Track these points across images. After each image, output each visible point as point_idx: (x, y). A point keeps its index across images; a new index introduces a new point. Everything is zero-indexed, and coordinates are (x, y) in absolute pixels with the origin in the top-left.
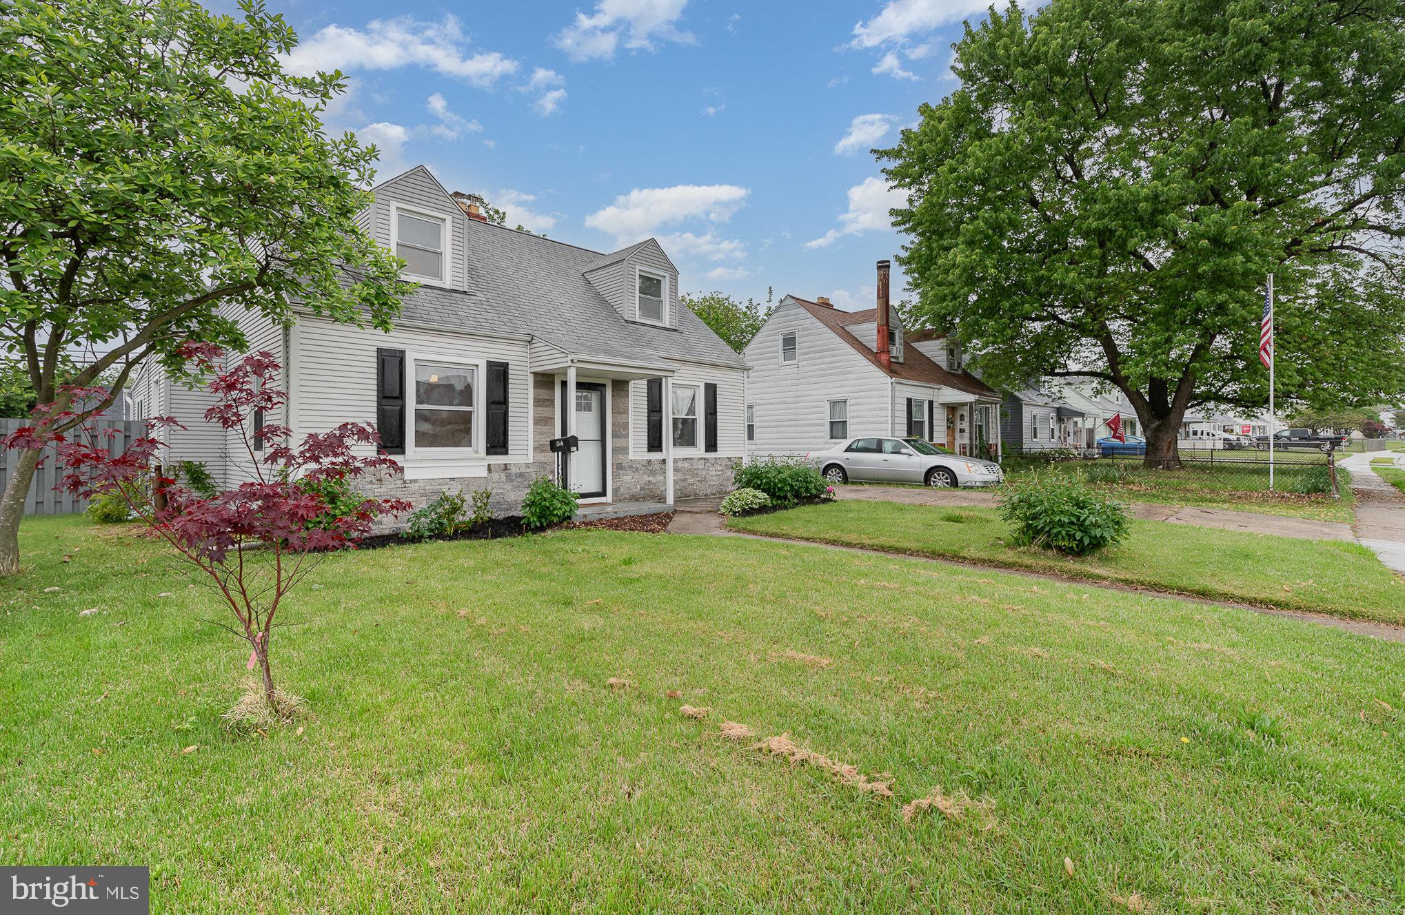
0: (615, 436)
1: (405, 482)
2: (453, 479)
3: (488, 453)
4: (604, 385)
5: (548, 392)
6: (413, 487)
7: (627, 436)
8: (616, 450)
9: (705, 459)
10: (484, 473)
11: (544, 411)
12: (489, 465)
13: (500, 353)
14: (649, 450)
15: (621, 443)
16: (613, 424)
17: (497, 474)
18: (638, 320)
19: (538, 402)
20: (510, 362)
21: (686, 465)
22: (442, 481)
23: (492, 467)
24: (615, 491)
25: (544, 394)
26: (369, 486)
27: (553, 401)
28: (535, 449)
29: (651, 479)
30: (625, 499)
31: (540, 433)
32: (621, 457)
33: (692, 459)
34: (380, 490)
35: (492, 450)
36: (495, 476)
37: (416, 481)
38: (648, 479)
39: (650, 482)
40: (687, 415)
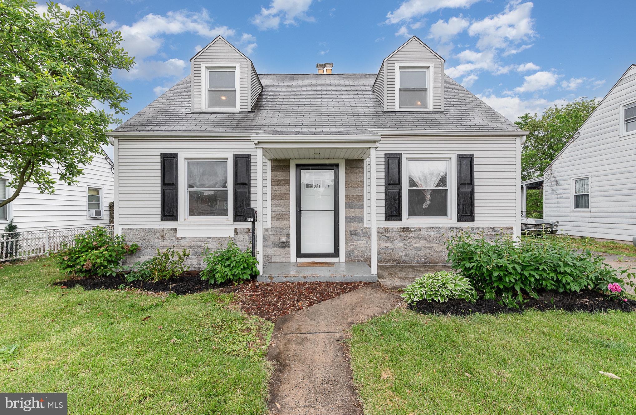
0: (348, 206)
1: (178, 238)
2: (210, 238)
3: (235, 221)
4: (337, 165)
5: (284, 174)
6: (184, 242)
7: (362, 207)
8: (349, 219)
9: (457, 228)
10: (232, 234)
11: (281, 189)
12: (236, 229)
13: (243, 147)
14: (387, 219)
15: (355, 213)
16: (347, 197)
17: (242, 236)
18: (397, 109)
19: (275, 182)
20: (252, 154)
21: (432, 233)
22: (202, 239)
23: (238, 231)
24: (349, 254)
25: (280, 175)
26: (156, 240)
27: (289, 180)
28: (272, 217)
29: (388, 244)
30: (359, 260)
31: (277, 206)
32: (354, 224)
33: (440, 228)
34: (163, 243)
35: (237, 218)
36: (241, 237)
37: (185, 238)
38: (385, 244)
39: (387, 247)
40: (438, 185)
